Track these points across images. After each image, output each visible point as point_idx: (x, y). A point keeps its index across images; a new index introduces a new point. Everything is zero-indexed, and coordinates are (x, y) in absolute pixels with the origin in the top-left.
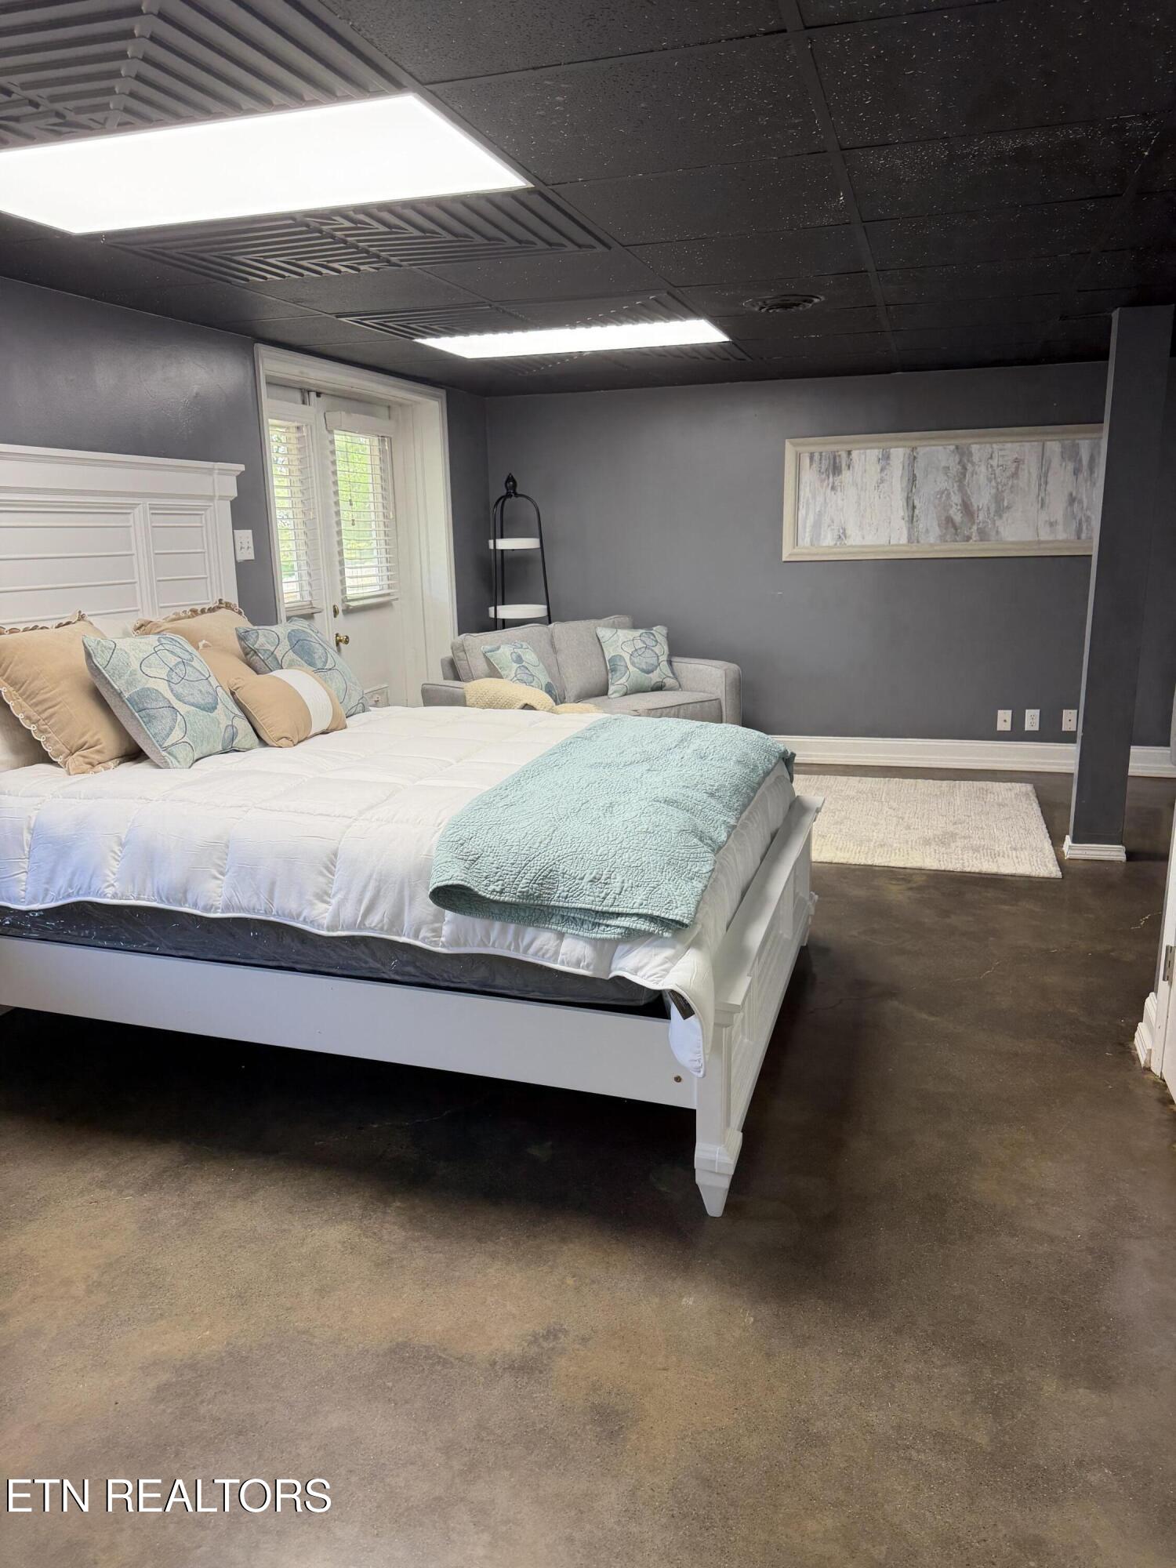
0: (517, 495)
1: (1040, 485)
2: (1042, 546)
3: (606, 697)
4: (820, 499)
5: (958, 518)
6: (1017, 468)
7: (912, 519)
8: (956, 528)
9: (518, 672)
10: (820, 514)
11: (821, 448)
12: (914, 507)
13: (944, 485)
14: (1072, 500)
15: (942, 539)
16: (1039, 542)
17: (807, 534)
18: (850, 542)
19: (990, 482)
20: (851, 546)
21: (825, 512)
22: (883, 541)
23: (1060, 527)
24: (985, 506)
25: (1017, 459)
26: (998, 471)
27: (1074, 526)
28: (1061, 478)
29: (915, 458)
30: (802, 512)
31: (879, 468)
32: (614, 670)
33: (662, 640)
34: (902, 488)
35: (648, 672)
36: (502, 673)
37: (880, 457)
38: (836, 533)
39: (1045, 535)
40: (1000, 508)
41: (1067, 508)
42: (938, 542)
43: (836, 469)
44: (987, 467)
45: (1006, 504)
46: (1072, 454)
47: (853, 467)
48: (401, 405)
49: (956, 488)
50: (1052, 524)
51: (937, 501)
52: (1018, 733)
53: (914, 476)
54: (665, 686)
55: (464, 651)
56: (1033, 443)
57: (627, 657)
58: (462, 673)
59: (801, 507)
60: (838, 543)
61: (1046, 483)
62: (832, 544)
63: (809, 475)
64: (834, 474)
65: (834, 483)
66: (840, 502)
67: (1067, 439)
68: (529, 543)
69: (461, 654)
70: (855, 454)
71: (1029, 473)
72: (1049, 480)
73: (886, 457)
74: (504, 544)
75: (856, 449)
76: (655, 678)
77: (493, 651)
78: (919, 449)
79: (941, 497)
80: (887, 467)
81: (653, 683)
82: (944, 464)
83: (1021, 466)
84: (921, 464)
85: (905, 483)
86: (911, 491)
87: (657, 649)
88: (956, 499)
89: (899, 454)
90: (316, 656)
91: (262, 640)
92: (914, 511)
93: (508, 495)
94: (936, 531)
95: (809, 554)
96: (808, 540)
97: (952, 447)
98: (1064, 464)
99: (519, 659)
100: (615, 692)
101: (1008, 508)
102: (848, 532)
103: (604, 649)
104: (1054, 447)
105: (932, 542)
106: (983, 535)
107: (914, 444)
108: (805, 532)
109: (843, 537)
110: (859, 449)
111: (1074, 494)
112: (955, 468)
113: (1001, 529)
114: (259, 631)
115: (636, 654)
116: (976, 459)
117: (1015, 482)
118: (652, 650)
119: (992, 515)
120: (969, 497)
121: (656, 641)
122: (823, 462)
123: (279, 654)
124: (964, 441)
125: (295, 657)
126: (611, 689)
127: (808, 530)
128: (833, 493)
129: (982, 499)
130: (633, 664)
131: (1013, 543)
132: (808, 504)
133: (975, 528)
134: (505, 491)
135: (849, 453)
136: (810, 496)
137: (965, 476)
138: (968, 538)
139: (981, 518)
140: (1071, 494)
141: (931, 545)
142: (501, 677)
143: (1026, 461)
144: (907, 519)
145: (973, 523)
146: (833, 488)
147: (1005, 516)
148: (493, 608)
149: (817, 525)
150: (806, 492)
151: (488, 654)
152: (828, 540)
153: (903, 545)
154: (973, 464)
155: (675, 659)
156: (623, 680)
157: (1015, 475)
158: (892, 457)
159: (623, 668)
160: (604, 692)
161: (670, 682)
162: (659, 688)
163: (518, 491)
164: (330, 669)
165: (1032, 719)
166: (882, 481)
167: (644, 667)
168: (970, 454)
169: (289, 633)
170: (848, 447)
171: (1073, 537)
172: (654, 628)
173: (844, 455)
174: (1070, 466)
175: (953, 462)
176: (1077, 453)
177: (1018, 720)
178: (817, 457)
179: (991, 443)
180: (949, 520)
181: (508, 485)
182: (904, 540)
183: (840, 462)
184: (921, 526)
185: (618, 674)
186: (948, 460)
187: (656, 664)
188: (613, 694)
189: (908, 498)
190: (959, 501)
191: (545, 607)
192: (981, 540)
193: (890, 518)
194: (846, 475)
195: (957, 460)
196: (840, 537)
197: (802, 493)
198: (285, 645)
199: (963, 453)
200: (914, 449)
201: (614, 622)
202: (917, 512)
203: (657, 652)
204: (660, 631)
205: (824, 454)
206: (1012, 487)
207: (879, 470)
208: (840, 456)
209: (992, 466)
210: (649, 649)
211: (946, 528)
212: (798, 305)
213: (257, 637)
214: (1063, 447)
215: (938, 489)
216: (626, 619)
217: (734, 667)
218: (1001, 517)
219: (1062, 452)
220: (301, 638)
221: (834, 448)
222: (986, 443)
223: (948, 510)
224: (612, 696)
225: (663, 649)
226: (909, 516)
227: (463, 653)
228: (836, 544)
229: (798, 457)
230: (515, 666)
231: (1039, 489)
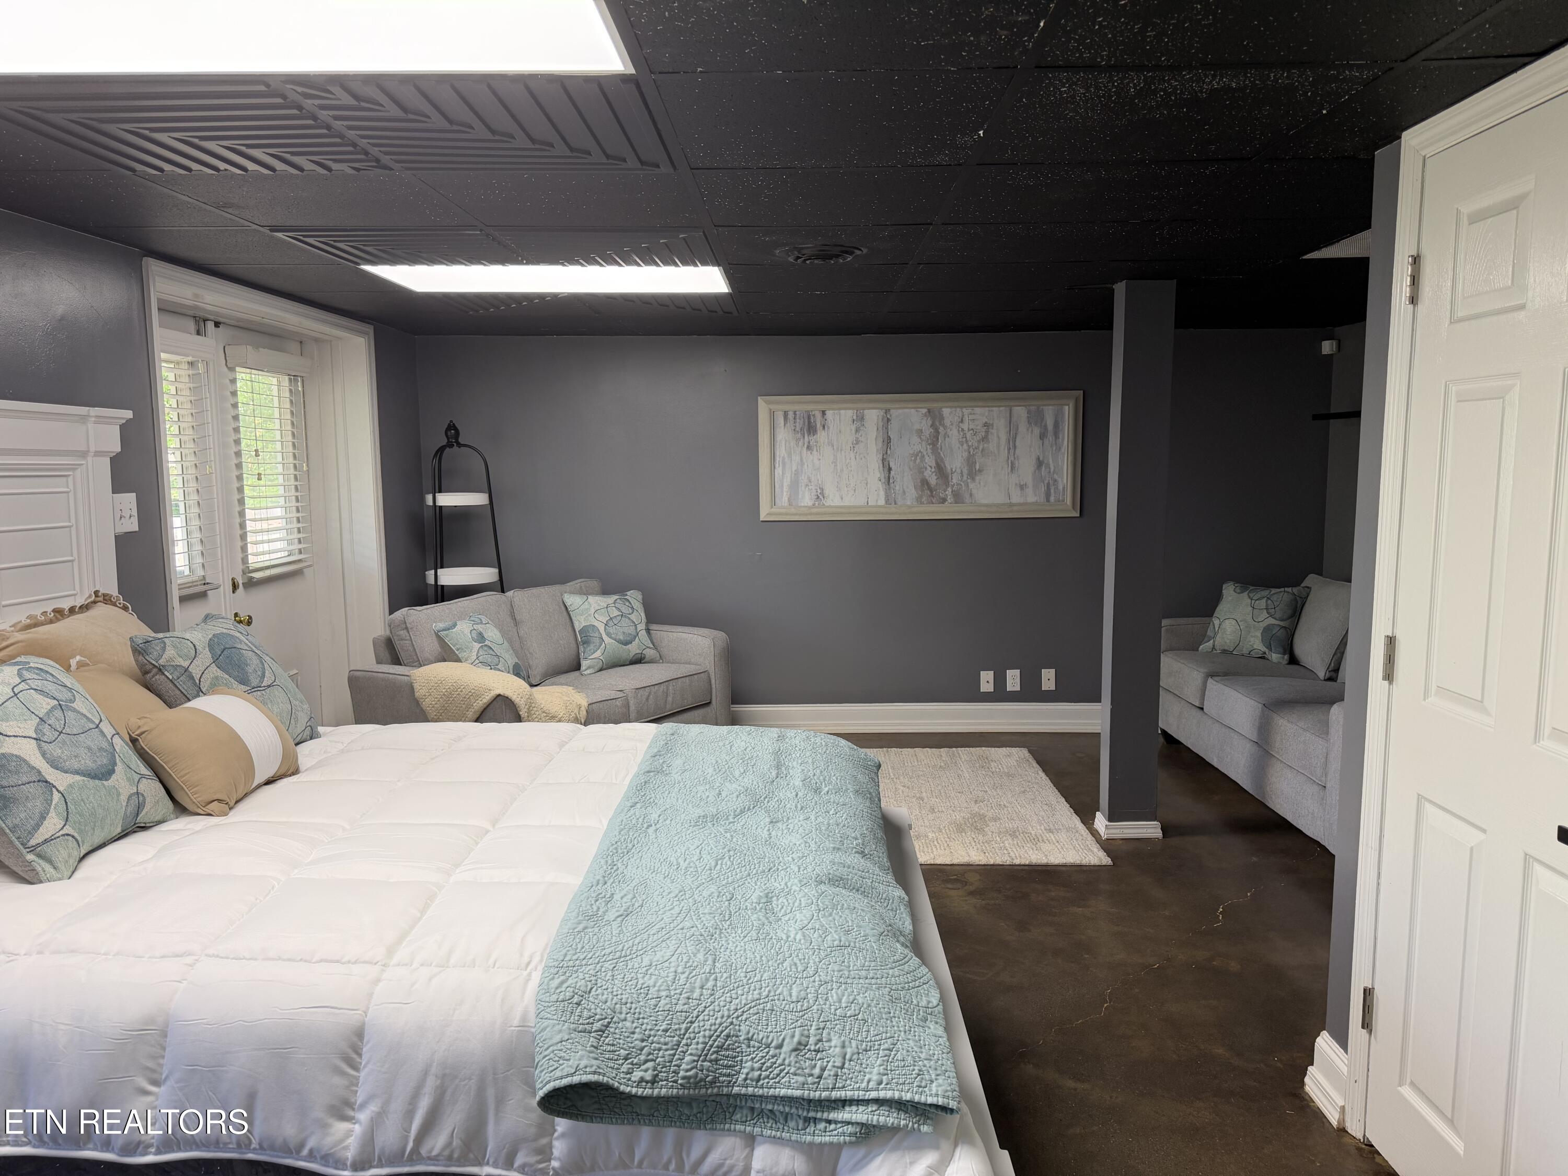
0: (459, 445)
1: (1009, 449)
2: (1015, 508)
3: (577, 673)
4: (796, 458)
5: (933, 480)
6: (987, 432)
7: (888, 480)
8: (931, 490)
9: (481, 653)
10: (797, 473)
11: (797, 407)
12: (890, 469)
13: (917, 448)
14: (1040, 463)
15: (919, 500)
16: (1011, 505)
17: (785, 494)
18: (828, 503)
19: (962, 445)
20: (828, 507)
21: (802, 471)
22: (861, 501)
23: (1029, 491)
24: (959, 471)
25: (986, 423)
26: (968, 435)
27: (1043, 489)
28: (1028, 440)
29: (888, 420)
30: (778, 471)
31: (854, 428)
32: (586, 642)
33: (638, 605)
34: (877, 450)
35: (626, 643)
36: (460, 656)
37: (855, 417)
38: (814, 493)
39: (1016, 498)
40: (973, 472)
41: (1035, 472)
42: (915, 503)
43: (811, 429)
44: (959, 431)
45: (977, 467)
46: (1036, 418)
47: (828, 428)
48: (317, 340)
49: (929, 451)
50: (1022, 487)
51: (912, 463)
52: (1000, 695)
53: (889, 438)
54: (644, 658)
55: (407, 628)
56: (1001, 408)
57: (601, 628)
58: (403, 656)
59: (777, 465)
60: (817, 503)
61: (1015, 447)
62: (810, 504)
63: (783, 434)
64: (809, 433)
65: (809, 442)
66: (816, 462)
67: (1033, 405)
68: (475, 499)
69: (403, 633)
70: (829, 414)
71: (998, 437)
72: (1018, 443)
73: (861, 418)
74: (446, 500)
75: (829, 409)
76: (633, 649)
77: (449, 629)
78: (892, 411)
79: (916, 459)
80: (862, 428)
81: (632, 655)
82: (917, 427)
83: (990, 430)
84: (894, 426)
85: (880, 445)
86: (886, 453)
87: (633, 617)
88: (930, 461)
89: (873, 416)
90: (250, 669)
91: (170, 652)
92: (890, 473)
93: (450, 445)
94: (912, 493)
95: (787, 514)
96: (785, 499)
97: (924, 411)
98: (1030, 429)
99: (481, 638)
100: (589, 668)
101: (980, 471)
102: (826, 492)
103: (573, 618)
104: (1020, 412)
105: (909, 503)
106: (958, 498)
107: (888, 406)
108: (782, 492)
109: (821, 497)
110: (833, 409)
111: (1041, 459)
112: (928, 432)
113: (974, 492)
114: (166, 640)
115: (611, 623)
116: (947, 422)
117: (986, 445)
118: (629, 619)
119: (965, 478)
120: (942, 460)
121: (632, 608)
122: (798, 420)
123: (195, 671)
124: (935, 405)
125: (220, 673)
126: (584, 664)
127: (785, 489)
128: (809, 452)
129: (955, 462)
130: (608, 635)
131: (987, 505)
132: (784, 464)
133: (950, 489)
134: (446, 440)
135: (824, 413)
136: (786, 456)
137: (938, 439)
138: (944, 500)
139: (954, 481)
140: (1039, 459)
141: (909, 507)
142: (458, 660)
143: (995, 427)
144: (883, 480)
145: (947, 486)
146: (809, 448)
147: (977, 478)
148: (433, 572)
149: (795, 485)
150: (781, 452)
151: (442, 634)
152: (806, 499)
153: (881, 507)
154: (945, 427)
155: (653, 627)
156: (598, 654)
157: (985, 439)
158: (866, 417)
159: (597, 641)
160: (577, 667)
161: (650, 653)
162: (638, 660)
163: (461, 440)
164: (269, 686)
165: (1013, 680)
166: (857, 442)
167: (621, 638)
168: (942, 418)
169: (210, 639)
170: (822, 407)
171: (1042, 499)
172: (628, 593)
173: (818, 415)
174: (1037, 431)
175: (925, 425)
176: (1043, 419)
177: (1000, 680)
178: (791, 415)
179: (961, 407)
180: (925, 483)
181: (449, 434)
182: (882, 502)
183: (815, 422)
184: (897, 488)
185: (592, 647)
186: (921, 422)
187: (634, 633)
188: (586, 670)
189: (883, 460)
190: (934, 464)
191: (496, 570)
192: (956, 503)
193: (866, 479)
194: (822, 436)
195: (930, 422)
196: (818, 497)
197: (777, 453)
198: (205, 657)
199: (935, 417)
200: (887, 411)
201: (581, 587)
202: (892, 473)
203: (634, 620)
204: (635, 597)
205: (797, 413)
206: (983, 450)
207: (854, 431)
208: (814, 415)
209: (963, 430)
210: (625, 616)
211: (923, 491)
212: (837, 256)
213: (164, 649)
214: (1029, 412)
215: (911, 452)
216: (594, 584)
217: (721, 635)
218: (973, 479)
219: (1028, 417)
220: (227, 646)
221: (809, 407)
222: (956, 407)
223: (923, 472)
224: (585, 673)
225: (639, 616)
226: (885, 478)
227: (405, 631)
228: (814, 505)
229: (772, 414)
230: (477, 646)
231: (1009, 453)
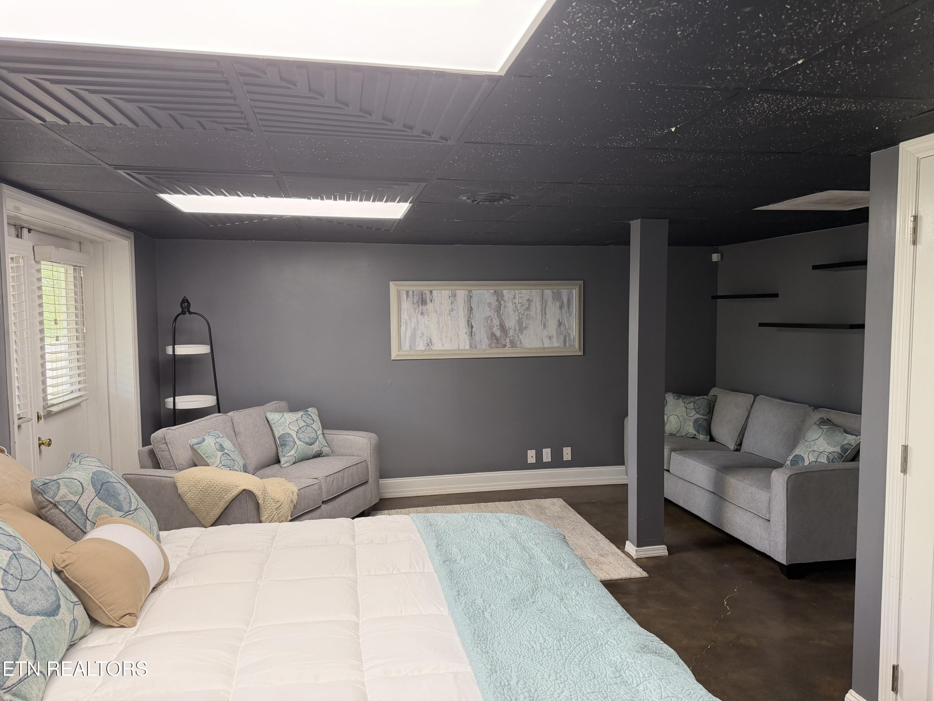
0: (190, 313)
1: (542, 315)
2: (547, 350)
3: (277, 466)
4: (414, 320)
5: (498, 333)
6: (529, 305)
7: (471, 334)
8: (497, 339)
9: (223, 459)
10: (415, 330)
11: (414, 288)
12: (472, 327)
13: (489, 314)
14: (560, 324)
15: (490, 346)
16: (544, 348)
17: (407, 342)
18: (435, 348)
19: (515, 312)
20: (434, 350)
21: (418, 328)
22: (455, 347)
23: (554, 340)
24: (513, 328)
25: (528, 299)
26: (519, 306)
27: (562, 338)
28: (553, 310)
29: (471, 297)
30: (403, 328)
31: (450, 302)
32: (283, 445)
33: (316, 418)
34: (464, 315)
35: (311, 444)
36: (208, 461)
37: (450, 295)
38: (425, 342)
39: (547, 344)
40: (522, 328)
41: (557, 328)
42: (488, 347)
43: (423, 302)
44: (513, 304)
45: (524, 326)
46: (557, 297)
47: (434, 301)
48: (92, 241)
49: (496, 316)
50: (550, 338)
51: (485, 323)
52: (540, 464)
53: (471, 308)
54: (322, 453)
55: (166, 443)
56: (537, 290)
57: (294, 435)
58: (162, 463)
59: (402, 325)
60: (427, 348)
61: (545, 314)
62: (423, 348)
63: (406, 305)
64: (422, 304)
65: (422, 310)
66: (427, 322)
67: (555, 289)
68: (202, 349)
70: (435, 293)
71: (536, 308)
72: (547, 312)
73: (454, 296)
75: (435, 290)
76: (315, 448)
77: (200, 443)
78: (473, 292)
79: (487, 321)
80: (455, 302)
81: (314, 452)
82: (488, 301)
83: (531, 304)
84: (475, 300)
85: (466, 312)
86: (470, 317)
87: (314, 426)
88: (496, 322)
89: (461, 294)
90: (121, 498)
91: (63, 491)
92: (472, 329)
93: (183, 313)
94: (486, 341)
95: (409, 355)
96: (407, 345)
97: (493, 291)
98: (554, 303)
99: (222, 448)
100: (286, 462)
101: (526, 328)
102: (433, 341)
103: (274, 429)
104: (548, 293)
105: (484, 348)
106: (513, 344)
107: (470, 288)
108: (405, 341)
109: (430, 344)
110: (437, 290)
111: (561, 321)
112: (495, 304)
113: (523, 340)
114: (60, 481)
115: (300, 431)
116: (506, 298)
117: (529, 312)
118: (312, 427)
119: (517, 332)
120: (503, 321)
121: (313, 420)
122: (415, 297)
123: (83, 504)
124: (500, 288)
125: (102, 504)
126: (283, 460)
127: (407, 340)
128: (422, 316)
129: (511, 323)
130: (299, 439)
131: (531, 349)
132: (406, 323)
133: (508, 339)
134: (181, 310)
135: (431, 292)
136: (408, 318)
137: (501, 308)
138: (505, 346)
139: (511, 334)
140: (559, 320)
141: (484, 350)
142: (207, 465)
143: (534, 302)
144: (468, 334)
145: (507, 337)
146: (422, 313)
147: (524, 332)
149: (413, 337)
150: (405, 316)
151: (196, 447)
152: (421, 346)
153: (466, 350)
154: (505, 301)
155: (326, 431)
156: (292, 452)
157: (528, 308)
158: (457, 296)
159: (292, 443)
160: (278, 461)
161: (326, 450)
162: (318, 455)
163: (191, 310)
164: (136, 510)
165: (547, 456)
166: (452, 310)
167: (308, 441)
168: (503, 296)
169: (92, 477)
170: (431, 289)
171: (562, 345)
172: (309, 409)
173: (428, 293)
174: (558, 304)
175: (493, 300)
176: (561, 297)
177: (539, 456)
178: (411, 293)
179: (514, 290)
180: (493, 335)
181: (183, 305)
182: (467, 347)
183: (426, 297)
184: (477, 338)
185: (288, 448)
186: (490, 298)
187: (315, 437)
188: (284, 464)
189: (468, 321)
190: (498, 324)
191: (216, 398)
192: (512, 347)
193: (458, 333)
194: (430, 306)
195: (496, 299)
196: (428, 344)
197: (402, 316)
198: (90, 492)
199: (499, 296)
200: (470, 291)
201: (276, 407)
202: (474, 329)
203: (315, 428)
204: (313, 411)
205: (415, 292)
206: (527, 315)
207: (450, 304)
208: (425, 294)
209: (515, 303)
210: (309, 426)
211: (492, 340)
212: (499, 200)
213: (58, 488)
214: (553, 293)
215: (485, 316)
216: (283, 404)
217: (373, 435)
218: (522, 333)
219: (553, 296)
220: (104, 482)
221: (422, 288)
222: (511, 289)
223: (492, 329)
224: (284, 466)
225: (317, 425)
226: (469, 332)
227: (165, 445)
228: (426, 349)
229: (399, 293)
230: (220, 454)
231: (542, 317)
